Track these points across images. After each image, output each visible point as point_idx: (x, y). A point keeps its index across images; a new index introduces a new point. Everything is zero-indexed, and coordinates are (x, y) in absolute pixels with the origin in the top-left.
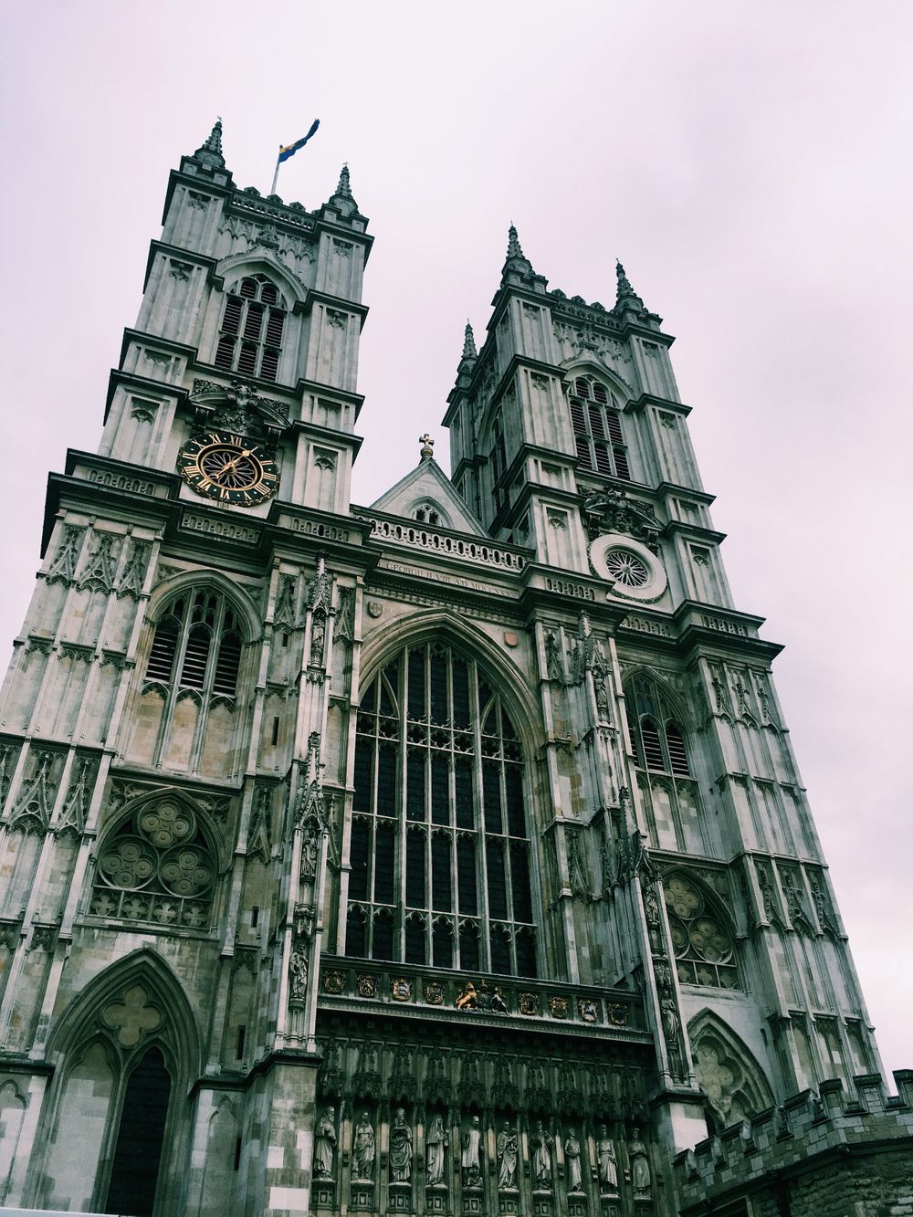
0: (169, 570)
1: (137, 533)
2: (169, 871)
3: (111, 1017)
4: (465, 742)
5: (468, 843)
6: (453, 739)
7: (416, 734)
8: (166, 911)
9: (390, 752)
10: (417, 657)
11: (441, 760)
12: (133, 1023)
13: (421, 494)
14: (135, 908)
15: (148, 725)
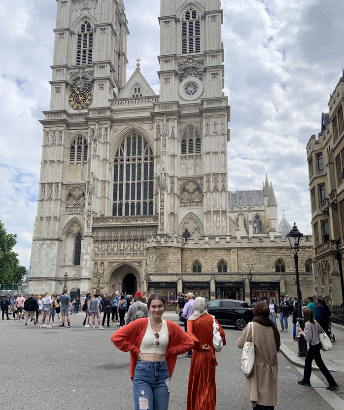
0: (70, 134)
1: (60, 129)
2: (79, 202)
3: (72, 229)
4: (140, 159)
5: (139, 184)
6: (137, 159)
7: (128, 160)
8: (79, 209)
9: (122, 166)
10: (129, 139)
11: (134, 165)
12: (75, 230)
13: (135, 83)
14: (73, 209)
15: (71, 172)
